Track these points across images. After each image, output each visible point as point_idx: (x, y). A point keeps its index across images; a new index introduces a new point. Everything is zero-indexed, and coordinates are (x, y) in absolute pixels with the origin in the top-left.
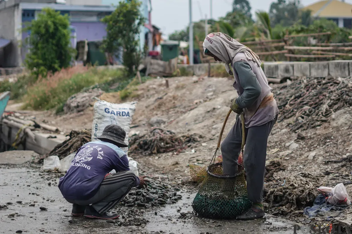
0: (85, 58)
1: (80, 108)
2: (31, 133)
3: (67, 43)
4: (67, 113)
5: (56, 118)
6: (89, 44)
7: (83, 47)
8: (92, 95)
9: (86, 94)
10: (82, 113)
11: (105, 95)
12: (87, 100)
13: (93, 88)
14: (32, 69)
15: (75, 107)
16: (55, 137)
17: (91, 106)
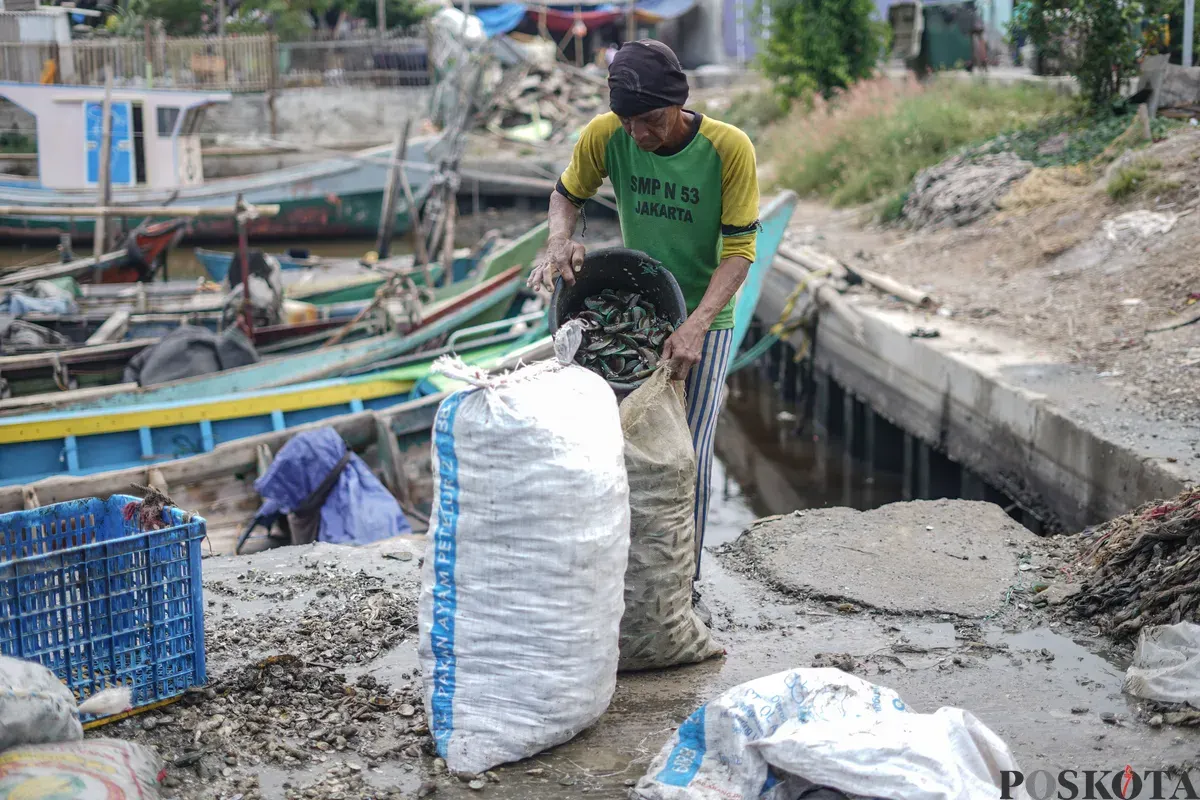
1: (963, 216)
2: (840, 303)
4: (919, 227)
5: (888, 241)
6: (926, 14)
7: (910, 20)
8: (995, 176)
9: (977, 171)
10: (973, 230)
11: (1038, 176)
12: (982, 188)
13: (994, 151)
14: (775, 79)
15: (947, 210)
16: (936, 335)
17: (999, 209)
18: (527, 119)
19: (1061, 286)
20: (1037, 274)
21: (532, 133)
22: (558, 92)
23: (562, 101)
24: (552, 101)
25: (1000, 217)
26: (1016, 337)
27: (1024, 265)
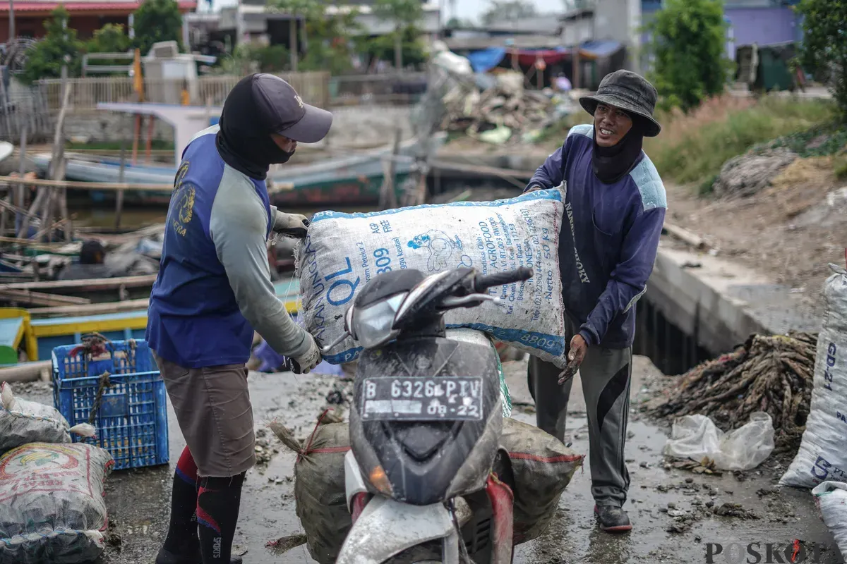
0: (753, 77)
1: (748, 190)
3: (719, 51)
4: (719, 197)
5: (698, 207)
6: (760, 52)
7: (749, 57)
8: (772, 163)
9: (760, 160)
10: (751, 200)
11: (800, 164)
12: (761, 172)
13: (774, 147)
15: (738, 186)
16: (699, 266)
17: (771, 185)
18: (493, 126)
19: (792, 235)
20: (781, 227)
21: (497, 136)
22: (516, 108)
23: (519, 114)
24: (513, 115)
25: (771, 191)
26: (751, 267)
27: (774, 222)
